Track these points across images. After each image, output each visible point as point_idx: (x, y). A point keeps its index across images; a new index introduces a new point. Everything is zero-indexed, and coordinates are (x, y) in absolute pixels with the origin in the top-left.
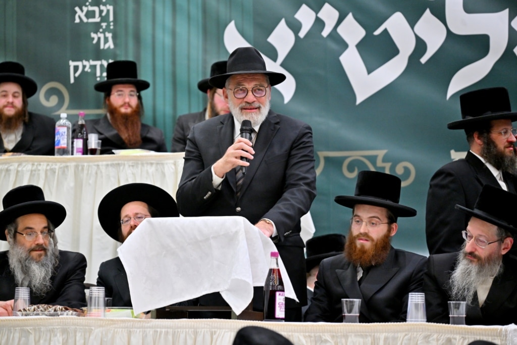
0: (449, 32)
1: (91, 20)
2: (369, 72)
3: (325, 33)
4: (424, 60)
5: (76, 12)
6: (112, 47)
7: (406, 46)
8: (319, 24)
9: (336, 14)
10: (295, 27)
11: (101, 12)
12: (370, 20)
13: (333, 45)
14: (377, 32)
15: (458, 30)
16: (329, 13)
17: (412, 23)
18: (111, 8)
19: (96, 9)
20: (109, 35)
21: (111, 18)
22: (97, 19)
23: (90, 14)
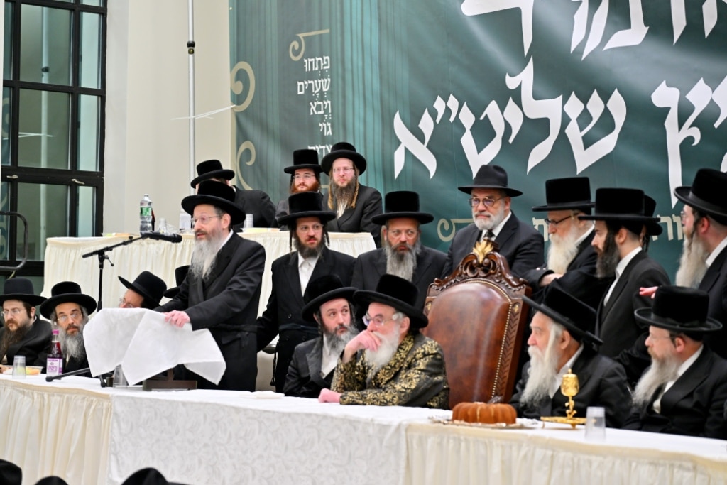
0: (525, 117)
1: (319, 113)
2: (479, 151)
3: (452, 119)
4: (511, 141)
5: (310, 107)
6: (331, 134)
7: (500, 130)
8: (448, 111)
9: (457, 103)
10: (434, 114)
11: (324, 105)
12: (477, 109)
13: (456, 130)
14: (482, 118)
15: (531, 115)
16: (453, 102)
17: (502, 108)
18: (329, 102)
19: (321, 103)
20: (329, 124)
21: (330, 112)
22: (322, 112)
23: (318, 108)
